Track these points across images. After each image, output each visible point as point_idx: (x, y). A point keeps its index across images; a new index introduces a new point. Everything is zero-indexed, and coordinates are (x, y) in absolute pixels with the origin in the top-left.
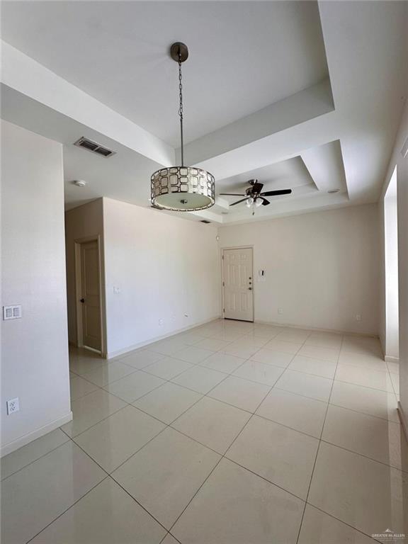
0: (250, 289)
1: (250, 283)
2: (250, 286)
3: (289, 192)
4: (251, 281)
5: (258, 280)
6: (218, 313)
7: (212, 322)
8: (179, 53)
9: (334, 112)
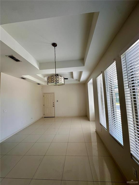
0: (53, 106)
1: (53, 104)
2: (54, 105)
3: (67, 79)
4: (54, 104)
5: (56, 103)
6: (42, 116)
7: (40, 119)
8: (54, 45)
9: (84, 67)
